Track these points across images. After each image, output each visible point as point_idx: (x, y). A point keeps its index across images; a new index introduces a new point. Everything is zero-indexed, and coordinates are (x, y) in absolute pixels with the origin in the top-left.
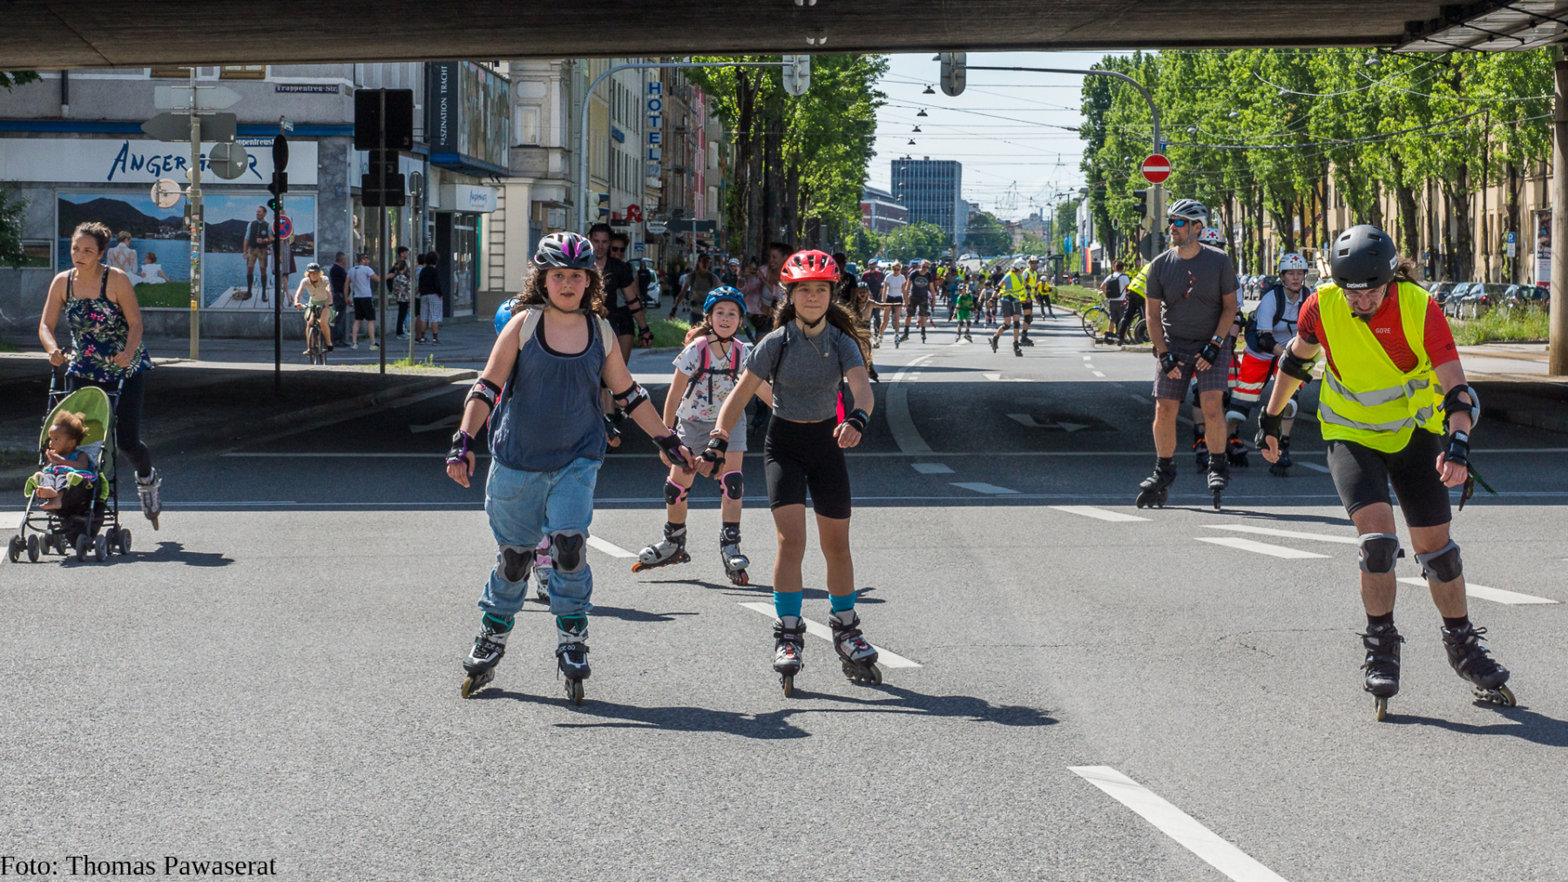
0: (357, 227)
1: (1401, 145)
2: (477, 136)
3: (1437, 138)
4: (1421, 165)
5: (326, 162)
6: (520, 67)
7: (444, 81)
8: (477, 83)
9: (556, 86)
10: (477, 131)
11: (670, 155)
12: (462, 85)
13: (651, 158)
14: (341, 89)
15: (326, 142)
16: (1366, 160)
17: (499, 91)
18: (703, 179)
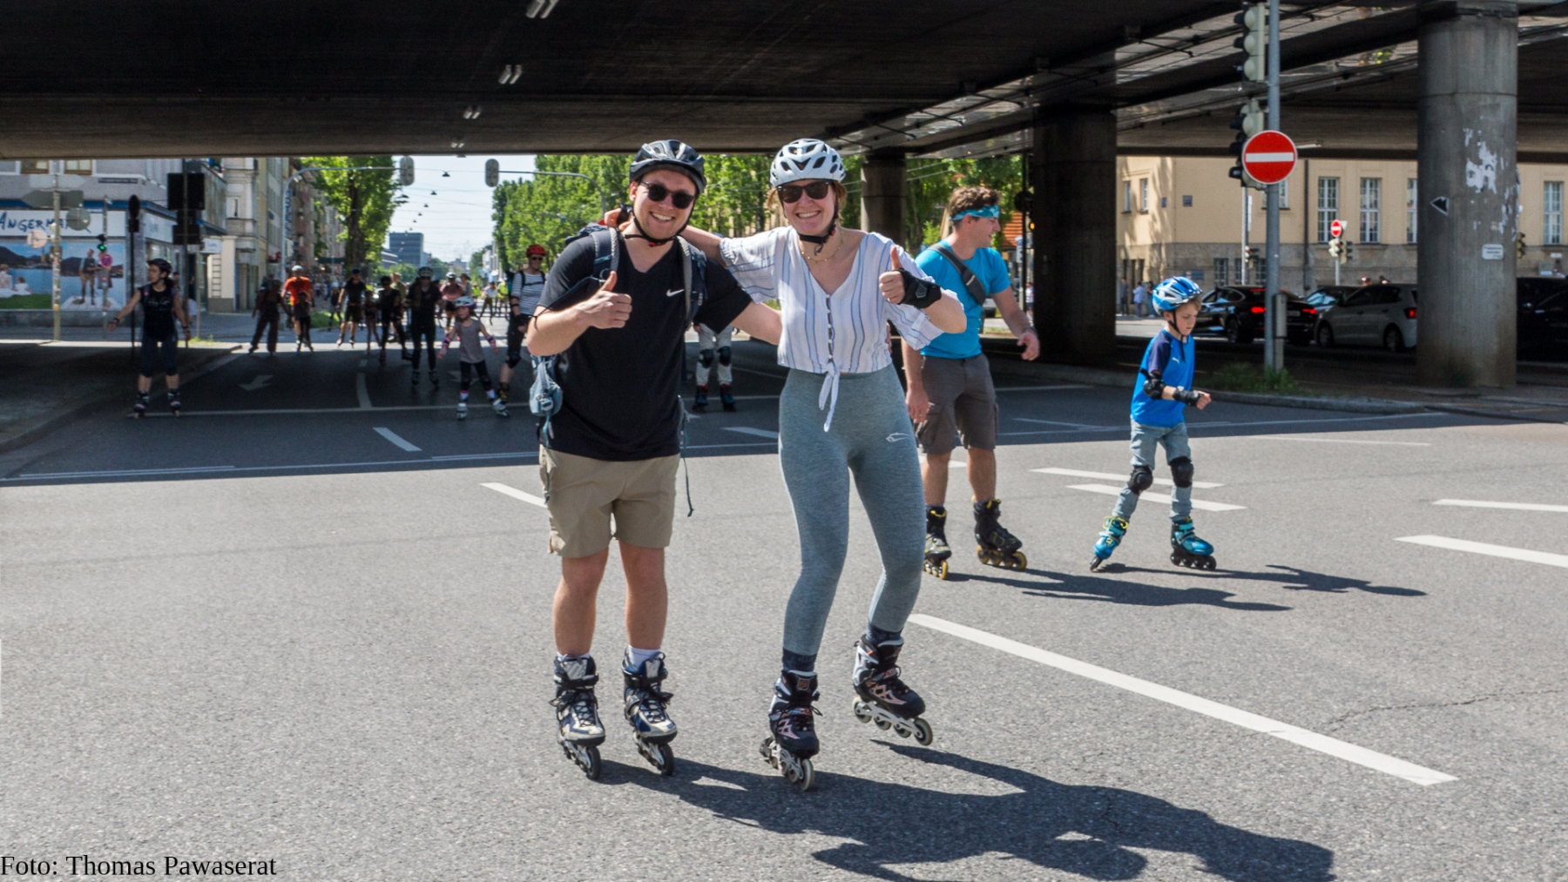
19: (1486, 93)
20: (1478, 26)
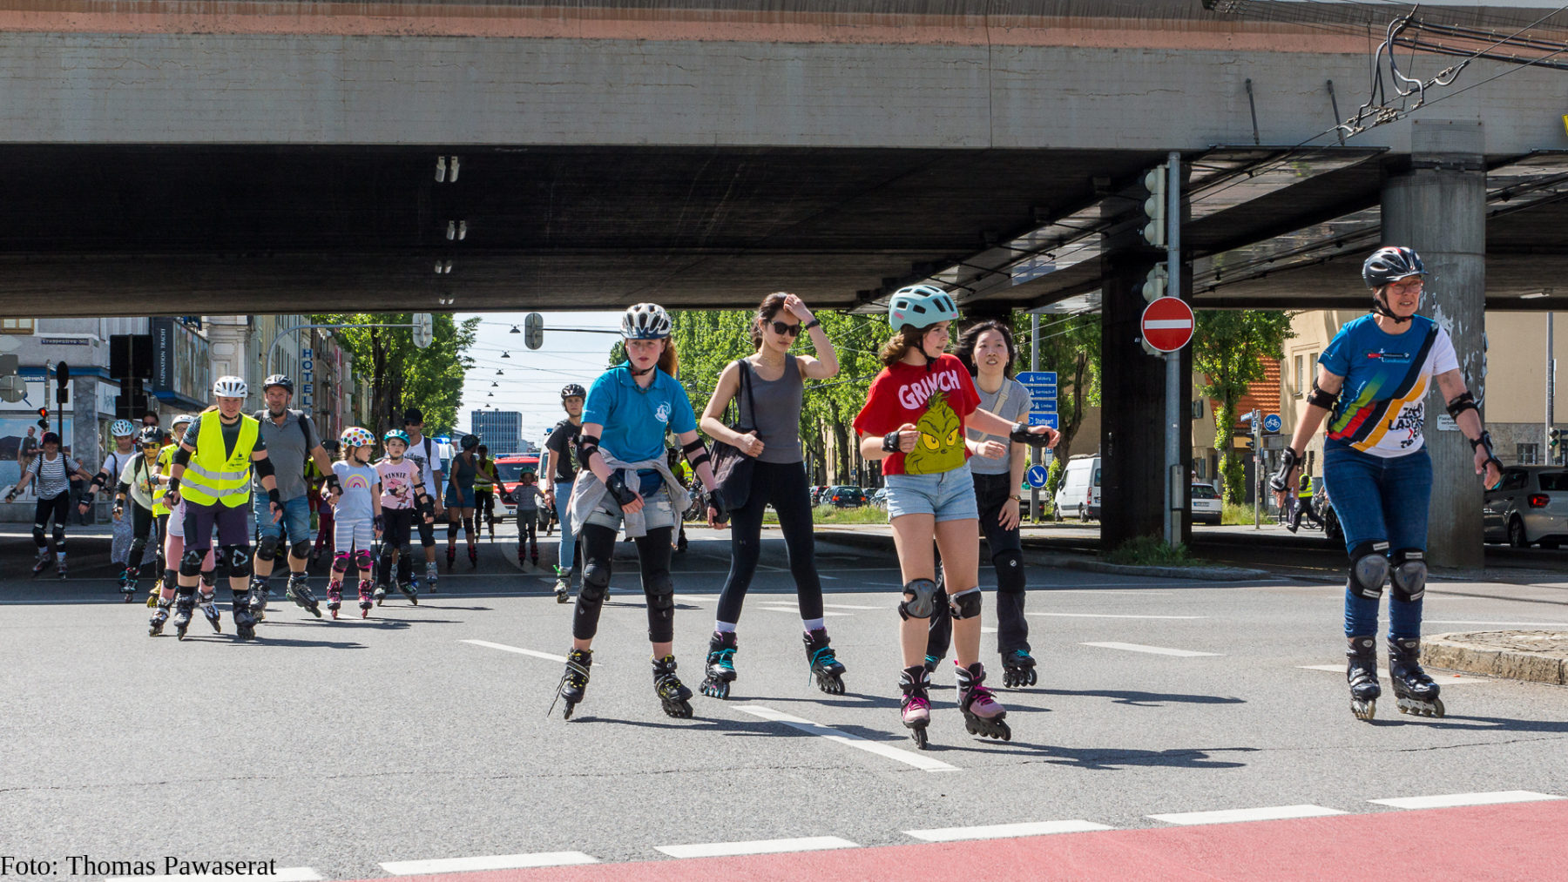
0: (102, 442)
1: (837, 394)
2: (187, 380)
3: (863, 388)
4: (851, 407)
5: (80, 395)
6: (215, 332)
7: (163, 339)
8: (186, 341)
9: (241, 347)
10: (187, 376)
11: (318, 402)
12: (176, 342)
13: (305, 403)
14: (90, 342)
15: (80, 380)
16: (811, 406)
17: (201, 348)
18: (341, 420)
19: (1442, 253)
20: (1433, 180)
